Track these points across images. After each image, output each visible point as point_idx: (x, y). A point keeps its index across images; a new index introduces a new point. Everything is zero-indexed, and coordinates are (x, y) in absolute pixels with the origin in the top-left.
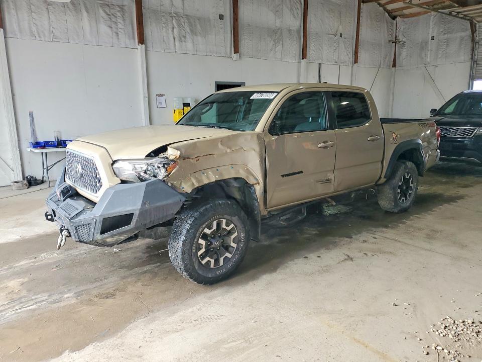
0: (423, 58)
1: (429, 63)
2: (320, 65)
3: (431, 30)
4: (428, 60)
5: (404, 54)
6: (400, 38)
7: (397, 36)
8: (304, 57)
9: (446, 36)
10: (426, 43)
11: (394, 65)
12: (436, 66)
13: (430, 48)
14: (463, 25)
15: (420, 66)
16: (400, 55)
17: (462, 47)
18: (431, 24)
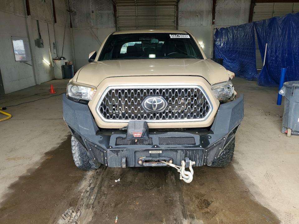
0: (89, 23)
1: (93, 27)
2: (38, 21)
3: (91, 7)
4: (92, 25)
5: (77, 20)
6: (73, 9)
7: (70, 7)
8: (29, 13)
9: (100, 11)
10: (89, 14)
11: (71, 27)
12: (97, 29)
13: (92, 18)
14: (108, 7)
15: (88, 28)
16: (74, 20)
17: (109, 19)
18: (90, 3)
